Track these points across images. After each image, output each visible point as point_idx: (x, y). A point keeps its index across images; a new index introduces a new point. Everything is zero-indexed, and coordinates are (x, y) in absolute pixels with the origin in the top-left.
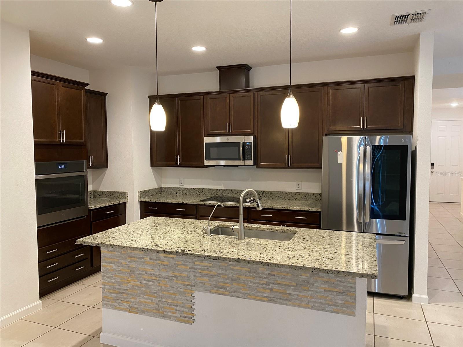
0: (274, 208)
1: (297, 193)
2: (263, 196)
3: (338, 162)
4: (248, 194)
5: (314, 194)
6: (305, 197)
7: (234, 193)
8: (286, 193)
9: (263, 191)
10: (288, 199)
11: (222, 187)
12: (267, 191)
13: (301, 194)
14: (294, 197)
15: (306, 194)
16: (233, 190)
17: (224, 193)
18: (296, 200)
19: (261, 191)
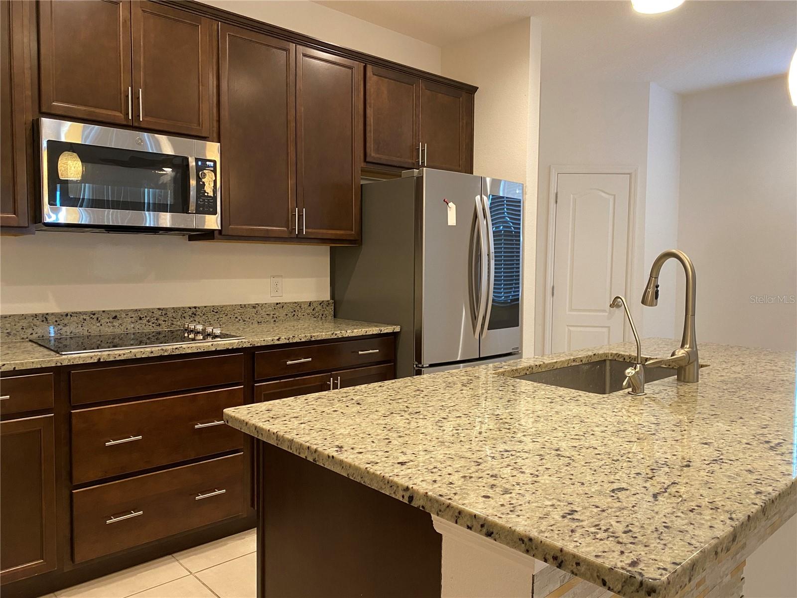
0: (313, 339)
1: (277, 304)
2: (195, 321)
3: (449, 224)
4: (149, 321)
5: (310, 304)
6: (295, 311)
7: (102, 321)
8: (254, 307)
9: (195, 308)
10: (258, 322)
11: (51, 307)
12: (205, 307)
13: (285, 306)
14: (272, 315)
15: (295, 305)
16: (99, 311)
17: (65, 325)
18: (275, 321)
19: (190, 308)
